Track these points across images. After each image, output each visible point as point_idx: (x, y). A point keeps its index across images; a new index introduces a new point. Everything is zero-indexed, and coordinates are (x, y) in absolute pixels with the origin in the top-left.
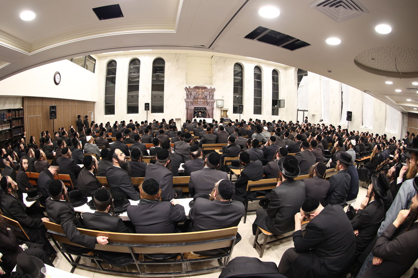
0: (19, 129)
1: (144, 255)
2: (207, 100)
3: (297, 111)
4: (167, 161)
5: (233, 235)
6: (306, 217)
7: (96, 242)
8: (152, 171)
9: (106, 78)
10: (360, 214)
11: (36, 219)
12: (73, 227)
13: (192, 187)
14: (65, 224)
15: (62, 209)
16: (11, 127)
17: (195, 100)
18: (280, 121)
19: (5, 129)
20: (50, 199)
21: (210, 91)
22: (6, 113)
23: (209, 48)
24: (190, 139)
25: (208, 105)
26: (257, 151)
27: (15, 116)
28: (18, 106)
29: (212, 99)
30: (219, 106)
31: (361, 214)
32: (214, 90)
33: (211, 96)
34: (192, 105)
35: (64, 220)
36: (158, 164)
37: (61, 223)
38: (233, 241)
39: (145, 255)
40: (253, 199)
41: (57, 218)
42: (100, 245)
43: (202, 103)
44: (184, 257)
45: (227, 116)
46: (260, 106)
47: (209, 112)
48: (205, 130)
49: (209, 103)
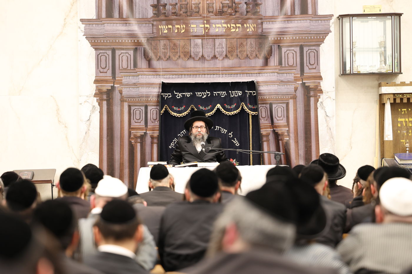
2: (261, 20)
17: (164, 29)
25: (274, 61)
29: (304, 11)
34: (142, 64)
43: (221, 45)
47: (280, 121)
49: (278, 43)
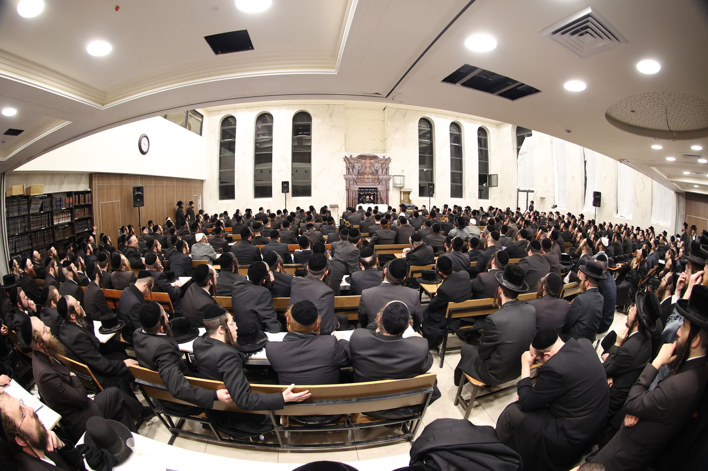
0: (86, 222)
1: (289, 418)
2: (378, 175)
3: (517, 193)
4: (323, 273)
5: (429, 386)
6: (539, 358)
7: (216, 398)
8: (301, 289)
9: (221, 143)
10: (616, 353)
11: (117, 362)
12: (179, 375)
13: (364, 313)
14: (166, 370)
15: (161, 348)
16: (72, 219)
17: (359, 177)
18: (491, 208)
19: (64, 221)
20: (141, 332)
21: (383, 162)
22: (64, 197)
23: (387, 96)
24: (358, 237)
25: (381, 184)
26: (461, 256)
27: (79, 202)
28: (83, 187)
29: (386, 174)
30: (397, 186)
31: (618, 352)
32: (389, 160)
33: (384, 171)
34: (355, 183)
35: (164, 365)
36: (310, 278)
37: (159, 369)
38: (427, 395)
39: (292, 418)
40: (454, 330)
41: (154, 362)
42: (222, 402)
43: (371, 180)
44: (349, 419)
45: (409, 201)
46: (459, 184)
47: (382, 195)
48: (379, 223)
49: (382, 180)
